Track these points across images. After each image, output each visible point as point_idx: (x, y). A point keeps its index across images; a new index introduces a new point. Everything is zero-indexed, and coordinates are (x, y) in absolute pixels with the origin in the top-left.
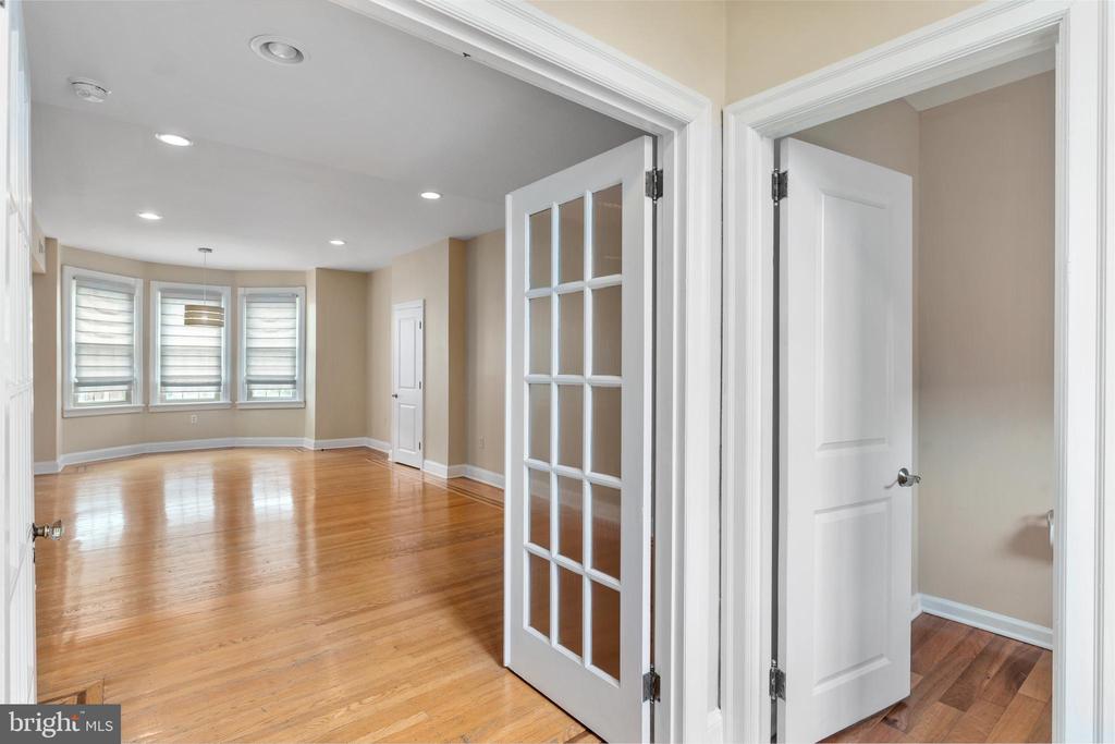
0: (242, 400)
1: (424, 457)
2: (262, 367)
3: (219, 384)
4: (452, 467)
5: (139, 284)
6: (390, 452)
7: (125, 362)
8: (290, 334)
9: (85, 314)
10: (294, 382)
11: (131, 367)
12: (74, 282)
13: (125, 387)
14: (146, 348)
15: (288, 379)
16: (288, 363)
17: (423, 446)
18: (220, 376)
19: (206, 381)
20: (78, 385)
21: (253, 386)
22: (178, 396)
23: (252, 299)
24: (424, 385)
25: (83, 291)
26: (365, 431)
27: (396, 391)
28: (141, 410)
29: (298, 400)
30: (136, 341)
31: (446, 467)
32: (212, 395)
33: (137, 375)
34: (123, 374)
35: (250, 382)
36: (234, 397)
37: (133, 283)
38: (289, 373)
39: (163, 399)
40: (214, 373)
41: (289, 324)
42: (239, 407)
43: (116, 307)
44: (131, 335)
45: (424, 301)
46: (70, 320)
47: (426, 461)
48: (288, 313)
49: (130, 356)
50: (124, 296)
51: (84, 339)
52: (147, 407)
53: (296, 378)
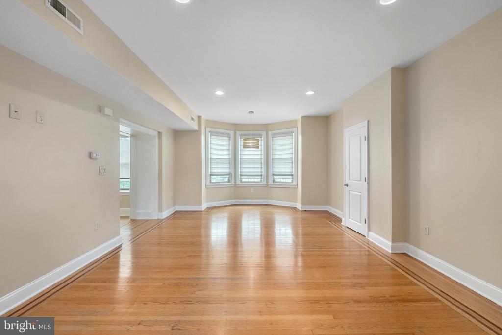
0: (271, 182)
1: (369, 230)
2: (279, 168)
3: (261, 175)
4: (395, 244)
5: (232, 133)
6: (343, 219)
7: (227, 166)
8: (289, 151)
9: (213, 146)
10: (292, 175)
11: (230, 168)
12: (209, 134)
13: (228, 176)
14: (235, 160)
15: (290, 174)
16: (289, 166)
17: (368, 221)
18: (262, 172)
19: (256, 174)
20: (211, 175)
21: (275, 177)
22: (247, 180)
23: (274, 136)
24: (368, 180)
25: (213, 137)
26: (327, 202)
27: (347, 182)
28: (233, 186)
29: (294, 184)
30: (231, 157)
31: (390, 244)
32: (259, 180)
33: (232, 171)
34: (227, 171)
35: (273, 175)
36: (267, 182)
37: (230, 133)
38: (290, 170)
39: (241, 182)
40: (259, 170)
41: (289, 147)
42: (269, 186)
43: (224, 143)
44: (229, 154)
45: (368, 121)
46: (208, 149)
47: (370, 233)
48: (289, 142)
49: (230, 163)
50: (227, 139)
51: (214, 157)
52: (235, 185)
53: (293, 173)
